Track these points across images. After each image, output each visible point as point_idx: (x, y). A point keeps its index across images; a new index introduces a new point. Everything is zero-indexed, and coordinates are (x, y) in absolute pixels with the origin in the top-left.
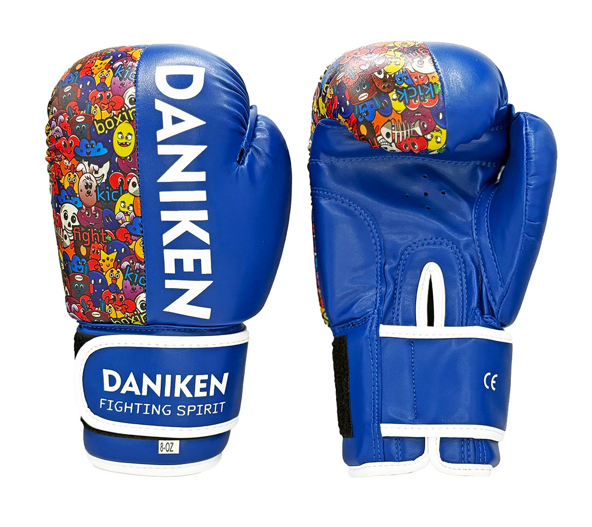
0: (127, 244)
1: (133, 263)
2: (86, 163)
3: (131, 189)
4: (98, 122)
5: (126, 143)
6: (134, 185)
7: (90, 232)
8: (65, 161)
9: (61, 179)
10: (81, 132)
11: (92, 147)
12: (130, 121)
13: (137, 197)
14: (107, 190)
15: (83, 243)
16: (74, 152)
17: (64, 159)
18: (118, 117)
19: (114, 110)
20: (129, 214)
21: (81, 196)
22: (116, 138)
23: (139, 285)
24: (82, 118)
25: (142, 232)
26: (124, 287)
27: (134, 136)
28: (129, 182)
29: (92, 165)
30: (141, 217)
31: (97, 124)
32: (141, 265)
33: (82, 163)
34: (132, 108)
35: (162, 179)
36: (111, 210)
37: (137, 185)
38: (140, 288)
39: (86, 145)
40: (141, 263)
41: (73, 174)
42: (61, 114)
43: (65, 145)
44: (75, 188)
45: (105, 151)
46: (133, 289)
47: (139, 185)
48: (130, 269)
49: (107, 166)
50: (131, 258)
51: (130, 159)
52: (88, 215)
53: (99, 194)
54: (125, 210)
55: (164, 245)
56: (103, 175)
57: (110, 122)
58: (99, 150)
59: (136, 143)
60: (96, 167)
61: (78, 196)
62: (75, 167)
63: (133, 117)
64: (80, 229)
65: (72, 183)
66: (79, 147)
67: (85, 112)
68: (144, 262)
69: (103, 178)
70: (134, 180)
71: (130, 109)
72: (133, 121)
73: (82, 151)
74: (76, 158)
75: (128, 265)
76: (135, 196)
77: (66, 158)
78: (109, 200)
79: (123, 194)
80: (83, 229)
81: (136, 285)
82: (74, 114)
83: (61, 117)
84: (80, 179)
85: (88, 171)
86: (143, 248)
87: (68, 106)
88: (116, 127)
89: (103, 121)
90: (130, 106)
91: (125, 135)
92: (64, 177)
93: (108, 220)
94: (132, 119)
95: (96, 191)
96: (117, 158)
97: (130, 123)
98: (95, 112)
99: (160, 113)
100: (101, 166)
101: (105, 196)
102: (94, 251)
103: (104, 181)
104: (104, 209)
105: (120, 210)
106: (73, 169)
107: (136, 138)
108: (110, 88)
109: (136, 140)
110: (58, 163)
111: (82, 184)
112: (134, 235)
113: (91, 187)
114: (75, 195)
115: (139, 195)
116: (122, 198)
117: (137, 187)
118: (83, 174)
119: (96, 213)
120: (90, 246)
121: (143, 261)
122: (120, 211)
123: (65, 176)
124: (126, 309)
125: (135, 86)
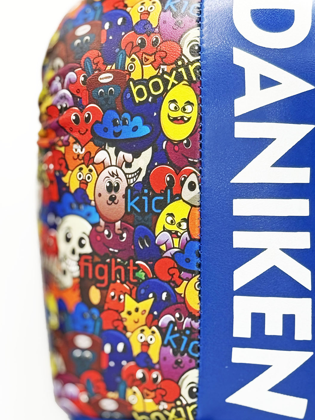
0: (173, 285)
1: (180, 318)
2: (112, 150)
3: (186, 193)
4: (136, 83)
5: (182, 117)
6: (192, 187)
7: (109, 264)
8: (76, 146)
9: (64, 175)
10: (107, 99)
11: (124, 123)
12: (191, 83)
13: (195, 206)
14: (145, 195)
15: (96, 282)
16: (93, 132)
17: (75, 143)
18: (170, 75)
19: (165, 64)
20: (179, 234)
21: (98, 204)
22: (166, 110)
23: (189, 355)
24: (109, 77)
25: (199, 266)
26: (163, 358)
27: (196, 108)
28: (183, 183)
29: (121, 153)
30: (199, 240)
31: (135, 86)
32: (193, 322)
33: (104, 149)
34: (194, 62)
35: (238, 179)
36: (150, 229)
37: (197, 187)
38: (190, 361)
39: (114, 121)
40: (193, 317)
41: (87, 167)
42: (72, 69)
43: (77, 121)
44: (90, 191)
45: (145, 130)
46: (177, 362)
47: (200, 188)
48: (173, 328)
49: (147, 155)
50: (177, 310)
51: (187, 145)
52: (109, 236)
53: (131, 201)
54: (174, 228)
55: (235, 289)
56: (140, 170)
57: (157, 83)
58: (135, 129)
59: (200, 118)
60: (129, 157)
61: (93, 203)
62: (92, 156)
63: (196, 76)
64: (93, 259)
65: (84, 183)
66: (101, 123)
67: (114, 67)
68: (200, 317)
69: (139, 174)
70: (193, 178)
71: (192, 63)
72: (195, 82)
73: (106, 130)
74: (96, 141)
75: (171, 322)
76: (192, 206)
77: (77, 141)
78: (146, 211)
79: (171, 202)
80: (97, 259)
81: (182, 354)
82: (95, 70)
83: (71, 75)
84: (98, 176)
85: (114, 163)
86: (200, 293)
87: (84, 57)
88: (166, 91)
89: (144, 82)
90: (192, 59)
91: (181, 105)
92: (70, 172)
93: (143, 244)
94: (194, 79)
95: (125, 196)
96: (165, 143)
97: (190, 86)
98: (131, 68)
99: (241, 71)
100: (136, 155)
101: (140, 204)
102: (113, 297)
103: (140, 179)
104: (137, 226)
105: (164, 227)
106: (88, 159)
107: (200, 110)
108: (157, 30)
109: (199, 114)
110: (62, 149)
111: (103, 184)
112: (186, 271)
113: (117, 189)
114: (87, 202)
115: (198, 204)
116: (170, 209)
117: (197, 190)
118: (105, 168)
119: (123, 233)
120: (107, 288)
121: (197, 315)
122: (165, 230)
123: (72, 171)
124: (163, 396)
125: (200, 25)
